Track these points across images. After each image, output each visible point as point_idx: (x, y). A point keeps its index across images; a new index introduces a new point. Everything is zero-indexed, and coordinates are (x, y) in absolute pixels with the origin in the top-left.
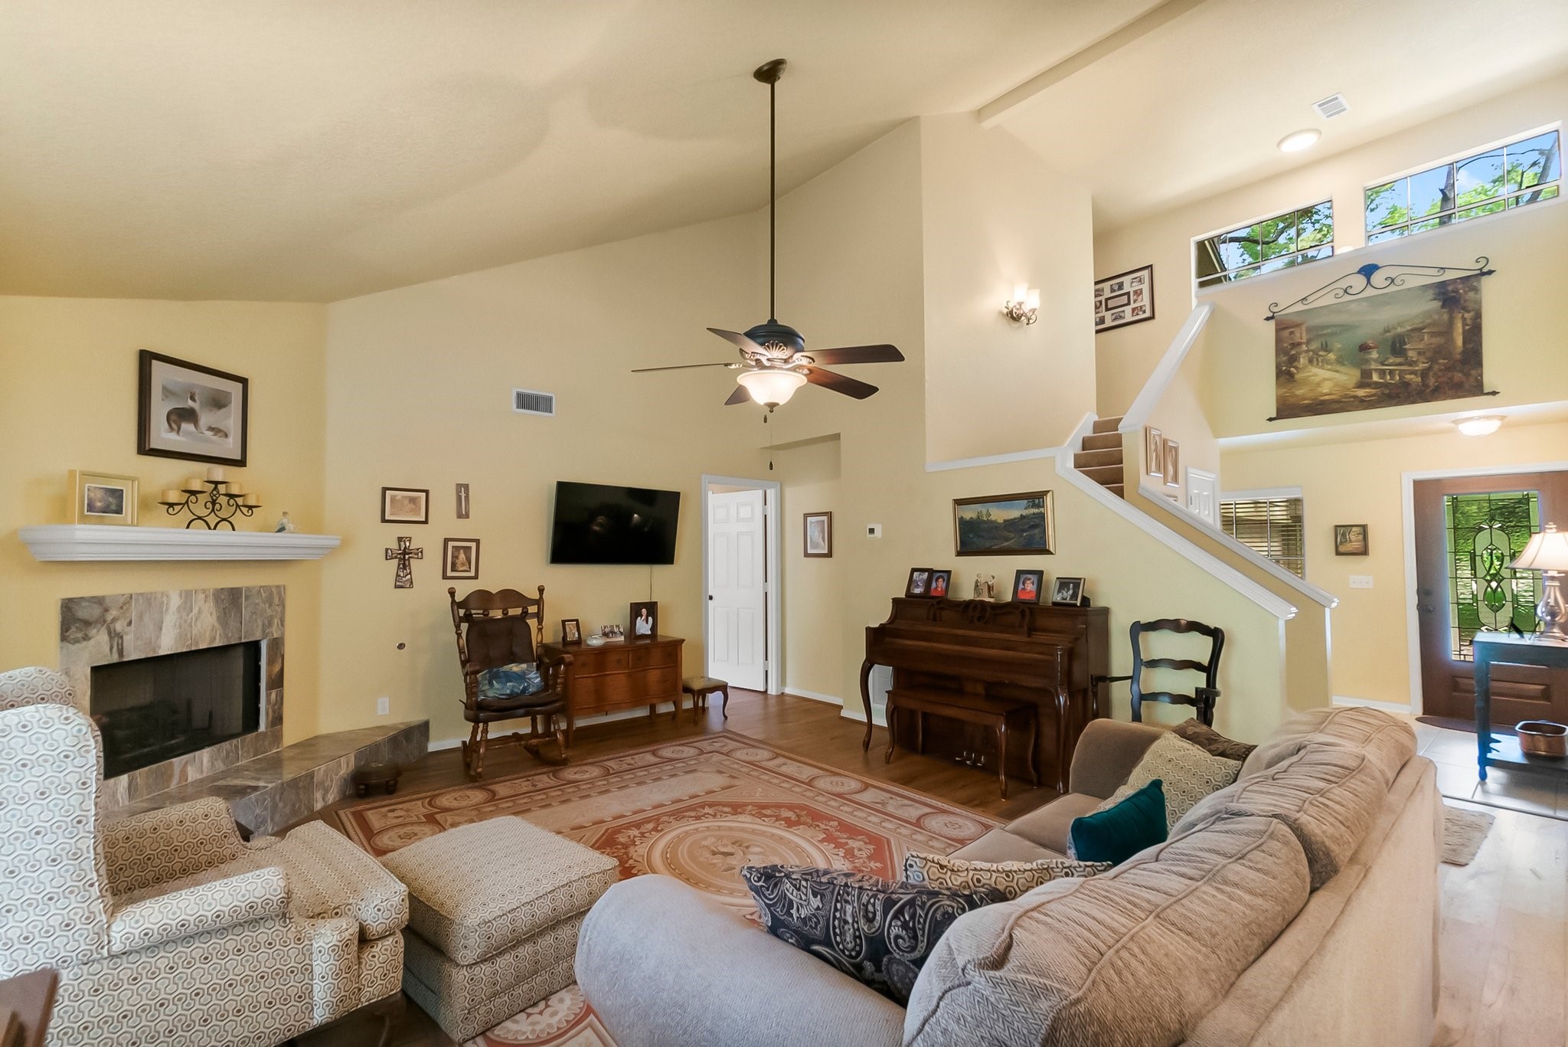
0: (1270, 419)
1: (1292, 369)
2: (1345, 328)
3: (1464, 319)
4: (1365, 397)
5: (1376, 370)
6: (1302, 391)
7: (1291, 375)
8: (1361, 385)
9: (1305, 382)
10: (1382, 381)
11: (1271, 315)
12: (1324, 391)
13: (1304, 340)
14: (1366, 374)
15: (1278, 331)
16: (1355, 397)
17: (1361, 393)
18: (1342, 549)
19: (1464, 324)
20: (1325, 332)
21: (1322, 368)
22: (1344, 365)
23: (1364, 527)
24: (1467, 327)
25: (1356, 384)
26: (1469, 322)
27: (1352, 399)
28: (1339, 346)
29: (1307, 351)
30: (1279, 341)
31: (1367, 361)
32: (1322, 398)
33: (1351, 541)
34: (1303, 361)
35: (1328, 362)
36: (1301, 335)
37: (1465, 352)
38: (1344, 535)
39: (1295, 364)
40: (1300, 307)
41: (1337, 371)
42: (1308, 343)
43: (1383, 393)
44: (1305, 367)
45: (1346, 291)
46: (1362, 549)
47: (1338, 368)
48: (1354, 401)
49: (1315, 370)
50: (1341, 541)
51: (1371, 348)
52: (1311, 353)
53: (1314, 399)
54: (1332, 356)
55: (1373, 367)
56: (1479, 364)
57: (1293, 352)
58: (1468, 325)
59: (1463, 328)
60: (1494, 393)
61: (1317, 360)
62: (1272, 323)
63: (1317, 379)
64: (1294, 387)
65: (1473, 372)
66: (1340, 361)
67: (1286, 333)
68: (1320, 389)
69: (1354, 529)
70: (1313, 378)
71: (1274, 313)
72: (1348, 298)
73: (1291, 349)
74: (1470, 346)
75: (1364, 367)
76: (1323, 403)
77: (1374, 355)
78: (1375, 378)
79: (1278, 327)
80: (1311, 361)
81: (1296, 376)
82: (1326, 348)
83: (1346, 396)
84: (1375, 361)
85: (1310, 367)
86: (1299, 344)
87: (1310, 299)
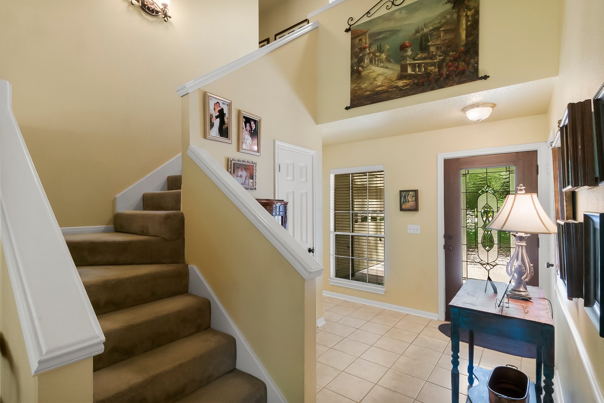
0: (347, 108)
1: (360, 68)
2: (393, 32)
3: (467, 16)
4: (403, 86)
5: (410, 64)
6: (365, 85)
7: (359, 72)
8: (401, 77)
9: (367, 77)
10: (413, 73)
11: (348, 27)
12: (378, 84)
13: (367, 45)
14: (404, 68)
15: (352, 39)
16: (397, 87)
17: (400, 83)
18: (404, 207)
19: (467, 21)
20: (380, 37)
21: (378, 66)
22: (390, 62)
23: (416, 191)
24: (469, 23)
25: (398, 76)
26: (470, 18)
27: (395, 89)
28: (388, 47)
29: (369, 54)
30: (353, 47)
31: (405, 58)
32: (377, 89)
33: (409, 202)
34: (367, 61)
35: (381, 61)
36: (366, 41)
37: (466, 45)
38: (405, 197)
39: (362, 64)
40: (366, 19)
41: (386, 68)
42: (369, 47)
43: (414, 83)
44: (367, 66)
45: (393, 3)
46: (414, 207)
47: (388, 65)
48: (396, 91)
49: (374, 68)
50: (403, 201)
51: (407, 47)
52: (371, 55)
53: (372, 91)
54: (384, 56)
55: (408, 62)
56: (477, 53)
57: (361, 55)
58: (470, 21)
59: (466, 24)
60: (486, 77)
61: (375, 60)
62: (349, 33)
63: (374, 75)
64: (361, 82)
65: (472, 61)
66: (388, 60)
67: (357, 41)
68: (376, 82)
69: (410, 193)
70: (372, 74)
71: (351, 25)
72: (394, 8)
73: (360, 53)
74: (470, 39)
75: (403, 62)
76: (378, 93)
77: (409, 53)
78: (409, 71)
79: (353, 36)
80: (371, 61)
81: (362, 74)
82: (380, 50)
83: (392, 87)
84: (410, 57)
85: (370, 65)
86: (365, 48)
87: (372, 12)
